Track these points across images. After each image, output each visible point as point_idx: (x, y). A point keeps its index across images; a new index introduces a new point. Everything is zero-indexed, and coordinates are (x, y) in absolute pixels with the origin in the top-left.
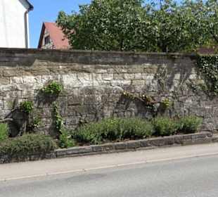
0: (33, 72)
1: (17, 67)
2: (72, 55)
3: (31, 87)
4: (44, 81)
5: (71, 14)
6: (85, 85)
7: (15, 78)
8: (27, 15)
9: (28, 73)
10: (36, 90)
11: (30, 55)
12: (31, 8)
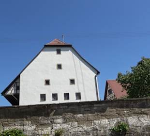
0: (106, 117)
1: (96, 113)
2: (132, 102)
3: (106, 127)
4: (115, 122)
5: (126, 74)
6: (145, 124)
7: (95, 121)
8: (97, 78)
9: (103, 117)
10: (110, 130)
11: (103, 104)
12: (98, 73)
